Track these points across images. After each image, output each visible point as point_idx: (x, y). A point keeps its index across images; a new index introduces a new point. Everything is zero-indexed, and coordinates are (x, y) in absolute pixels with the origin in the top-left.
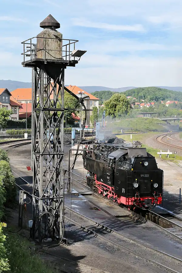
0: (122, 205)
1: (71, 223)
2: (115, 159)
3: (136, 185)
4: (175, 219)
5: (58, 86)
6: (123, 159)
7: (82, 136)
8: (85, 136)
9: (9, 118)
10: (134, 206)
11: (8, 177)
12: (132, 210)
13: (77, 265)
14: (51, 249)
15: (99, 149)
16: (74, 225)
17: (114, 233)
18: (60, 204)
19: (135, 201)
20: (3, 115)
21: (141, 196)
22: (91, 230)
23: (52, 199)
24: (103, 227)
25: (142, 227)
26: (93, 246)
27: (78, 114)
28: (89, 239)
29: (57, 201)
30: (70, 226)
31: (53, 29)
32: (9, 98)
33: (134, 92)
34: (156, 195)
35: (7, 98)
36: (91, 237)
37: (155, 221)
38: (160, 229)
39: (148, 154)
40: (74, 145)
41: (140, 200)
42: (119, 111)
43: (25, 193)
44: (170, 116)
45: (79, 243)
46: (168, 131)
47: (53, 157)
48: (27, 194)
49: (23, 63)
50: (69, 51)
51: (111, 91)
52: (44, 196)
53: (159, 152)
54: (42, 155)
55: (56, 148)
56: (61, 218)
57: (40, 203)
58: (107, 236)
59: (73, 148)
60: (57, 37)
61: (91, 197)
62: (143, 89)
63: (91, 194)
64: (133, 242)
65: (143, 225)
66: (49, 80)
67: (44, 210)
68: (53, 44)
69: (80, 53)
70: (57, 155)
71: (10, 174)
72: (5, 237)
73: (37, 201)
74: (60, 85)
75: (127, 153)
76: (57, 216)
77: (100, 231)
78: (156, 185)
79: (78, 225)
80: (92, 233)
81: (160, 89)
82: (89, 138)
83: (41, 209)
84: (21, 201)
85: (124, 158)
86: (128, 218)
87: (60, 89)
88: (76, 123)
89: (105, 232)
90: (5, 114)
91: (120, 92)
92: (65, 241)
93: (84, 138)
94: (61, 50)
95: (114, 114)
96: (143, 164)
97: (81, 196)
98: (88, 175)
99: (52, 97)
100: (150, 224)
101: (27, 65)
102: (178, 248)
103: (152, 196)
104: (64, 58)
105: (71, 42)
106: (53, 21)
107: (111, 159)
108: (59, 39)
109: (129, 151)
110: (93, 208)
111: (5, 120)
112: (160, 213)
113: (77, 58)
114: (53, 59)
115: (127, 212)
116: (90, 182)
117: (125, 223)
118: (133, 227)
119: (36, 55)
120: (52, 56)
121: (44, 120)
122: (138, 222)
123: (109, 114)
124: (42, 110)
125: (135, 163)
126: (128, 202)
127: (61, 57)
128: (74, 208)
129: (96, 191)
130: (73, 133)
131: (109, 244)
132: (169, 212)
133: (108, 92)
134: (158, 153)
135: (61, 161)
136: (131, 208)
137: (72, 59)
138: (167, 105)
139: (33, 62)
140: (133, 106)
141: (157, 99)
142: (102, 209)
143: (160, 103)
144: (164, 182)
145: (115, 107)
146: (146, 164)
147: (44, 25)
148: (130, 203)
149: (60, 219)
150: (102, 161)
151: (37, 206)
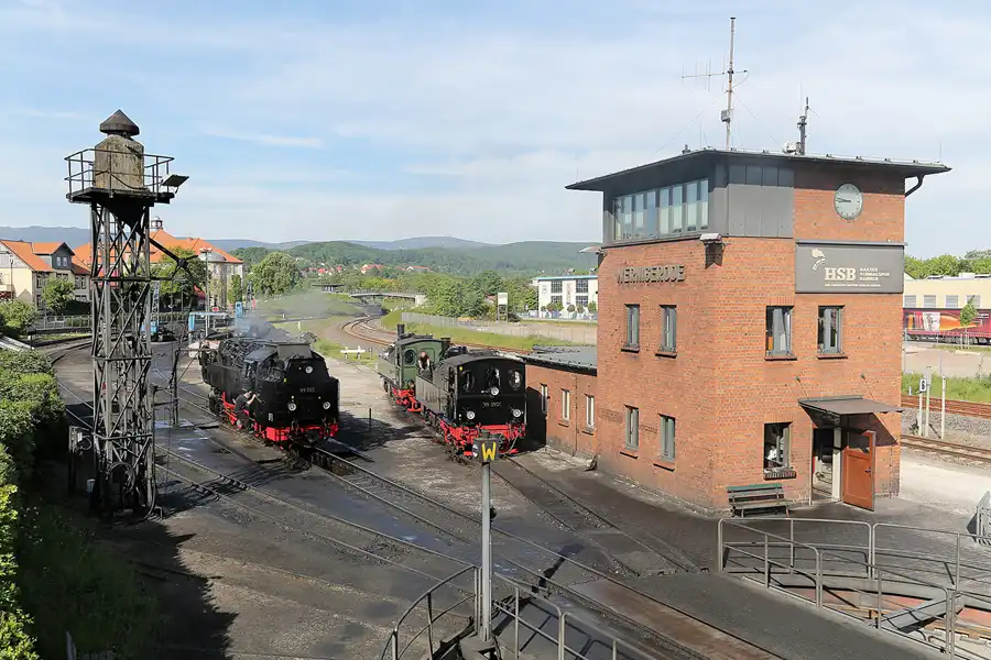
0: (268, 443)
1: (175, 479)
2: (256, 363)
3: (293, 407)
4: (359, 460)
5: (138, 237)
6: (269, 363)
7: (211, 326)
8: (217, 326)
9: (71, 297)
10: (289, 441)
11: (47, 403)
12: (286, 449)
13: (176, 552)
14: (129, 528)
15: (229, 347)
16: (178, 482)
17: (251, 490)
18: (147, 447)
19: (292, 433)
20: (57, 290)
21: (303, 423)
22: (210, 489)
23: (133, 439)
24: (233, 481)
25: (301, 476)
26: (211, 516)
27: (204, 288)
28: (203, 504)
29: (142, 443)
30: (172, 484)
31: (124, 136)
32: (69, 260)
33: (307, 250)
34: (327, 422)
35: (65, 259)
36: (208, 502)
37: (326, 466)
38: (332, 478)
39: (313, 353)
40: (193, 342)
41: (299, 431)
42: (279, 283)
43: (78, 431)
44: (369, 290)
45: (185, 513)
46: (363, 315)
47: (134, 364)
48: (83, 431)
49: (68, 196)
50: (157, 177)
51: (268, 248)
52: (114, 435)
53: (344, 349)
54: (109, 361)
55: (138, 348)
56: (150, 471)
57: (107, 446)
58: (239, 497)
59: (191, 346)
60: (133, 150)
61: (217, 430)
62: (322, 245)
63: (217, 427)
64: (284, 503)
65: (303, 473)
66: (120, 228)
67: (115, 459)
68: (126, 163)
69: (176, 181)
70: (141, 359)
71: (53, 397)
72: (16, 513)
73: (102, 443)
74: (143, 236)
75: (277, 354)
76: (143, 468)
77: (226, 489)
78: (327, 406)
79: (187, 481)
80: (210, 493)
81: (349, 245)
82: (222, 330)
83: (109, 456)
84: (73, 446)
85: (272, 361)
86: (279, 464)
87: (141, 242)
88: (200, 303)
89: (235, 490)
90: (62, 289)
91: (283, 249)
92: (157, 512)
93: (215, 329)
94: (141, 175)
95: (270, 287)
96: (304, 370)
97: (198, 431)
98: (212, 393)
99: (127, 258)
100: (316, 470)
101: (77, 198)
102: (359, 507)
103: (320, 423)
104: (151, 188)
105: (160, 160)
106: (124, 123)
107: (248, 364)
108: (138, 153)
109: (279, 349)
110: (218, 451)
111: (61, 300)
112: (336, 451)
113: (172, 189)
114: (127, 188)
115: (279, 453)
116: (214, 405)
117: (272, 473)
118: (287, 477)
119: (94, 181)
120: (124, 184)
121: (113, 299)
122: (296, 469)
123: (262, 288)
124: (108, 281)
125: (289, 369)
126: (280, 436)
127: (141, 186)
128: (183, 452)
129: (225, 420)
130: (191, 320)
131: (240, 510)
132: (352, 448)
133: (262, 249)
134: (342, 351)
135: (146, 371)
136: (285, 445)
137: (163, 189)
138: (364, 272)
139: (87, 194)
140: (304, 273)
141: (346, 262)
142: (234, 451)
143: (352, 268)
144: (341, 400)
145: (273, 276)
146: (309, 370)
147: (107, 128)
148: (283, 438)
149: (148, 473)
150: (236, 369)
151: (103, 452)
